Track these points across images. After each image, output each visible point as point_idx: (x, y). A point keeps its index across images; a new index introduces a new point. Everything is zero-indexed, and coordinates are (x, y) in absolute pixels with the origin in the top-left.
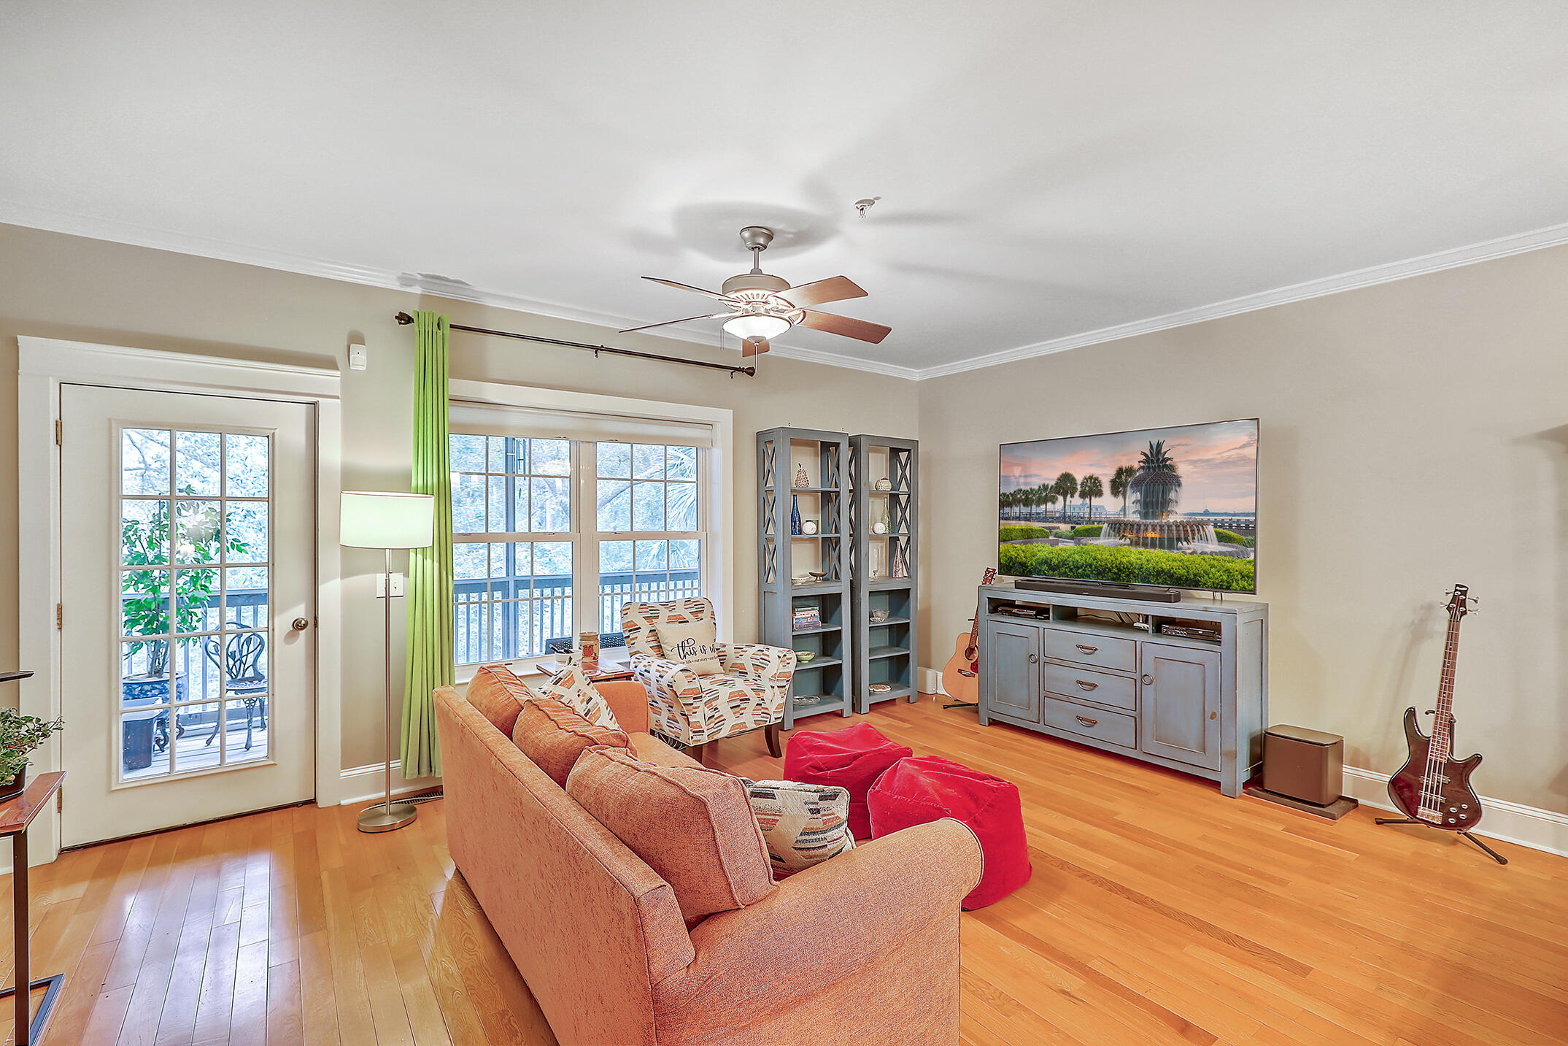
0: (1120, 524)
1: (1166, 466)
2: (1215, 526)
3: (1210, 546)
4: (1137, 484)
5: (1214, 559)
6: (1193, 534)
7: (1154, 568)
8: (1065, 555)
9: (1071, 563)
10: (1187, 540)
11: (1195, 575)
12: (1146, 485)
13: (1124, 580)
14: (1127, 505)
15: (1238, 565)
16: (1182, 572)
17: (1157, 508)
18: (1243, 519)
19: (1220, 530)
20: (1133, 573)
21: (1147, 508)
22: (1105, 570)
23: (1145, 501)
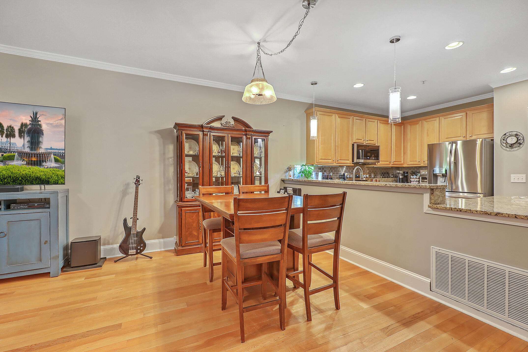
0: (22, 153)
1: (38, 124)
2: (54, 155)
3: (52, 164)
4: (29, 132)
5: (53, 170)
6: (47, 158)
7: (35, 176)
10: (45, 162)
11: (48, 178)
12: (32, 133)
13: (24, 183)
14: (25, 143)
15: (60, 173)
16: (44, 177)
17: (36, 146)
18: (61, 151)
19: (55, 156)
20: (27, 179)
21: (32, 145)
22: (16, 179)
23: (31, 141)
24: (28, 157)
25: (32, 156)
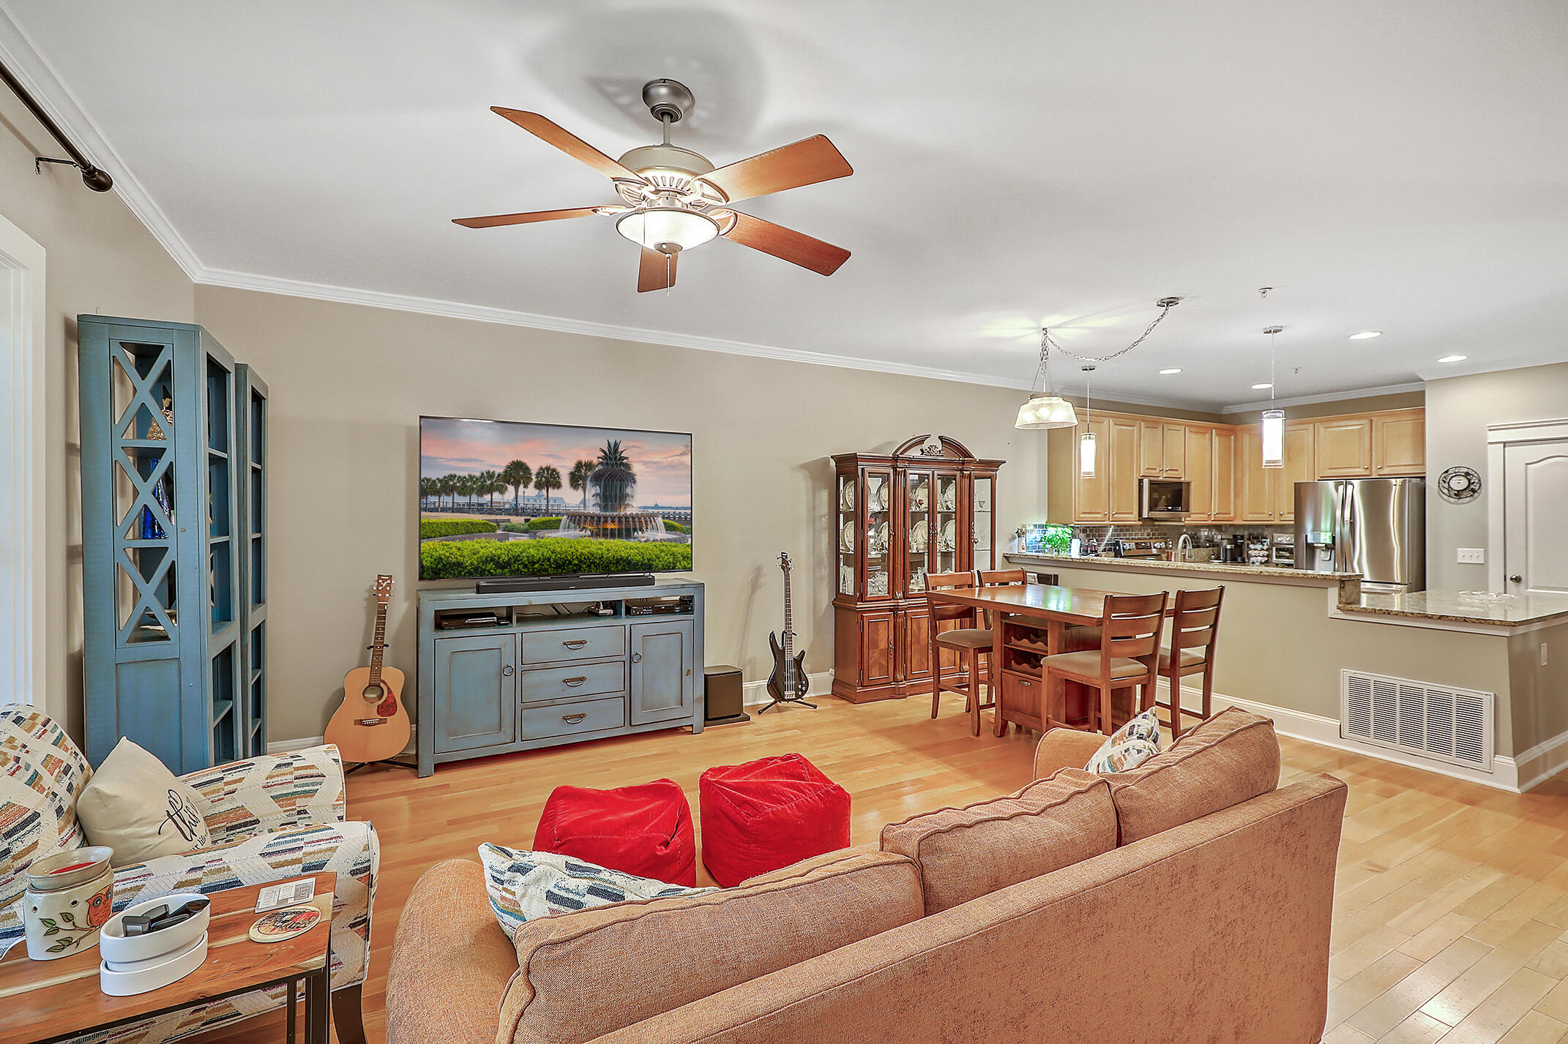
0: (580, 517)
1: (622, 464)
2: (663, 518)
3: (660, 534)
4: (597, 478)
5: (663, 545)
6: (647, 525)
7: (614, 556)
8: (517, 550)
9: (525, 559)
10: (641, 530)
11: (649, 560)
12: (605, 480)
13: (585, 570)
14: (587, 498)
15: (680, 549)
16: (638, 558)
17: (616, 502)
18: (683, 512)
19: (667, 521)
20: (594, 563)
21: (607, 502)
22: (564, 563)
23: (604, 494)
24: (595, 523)
25: (606, 521)
